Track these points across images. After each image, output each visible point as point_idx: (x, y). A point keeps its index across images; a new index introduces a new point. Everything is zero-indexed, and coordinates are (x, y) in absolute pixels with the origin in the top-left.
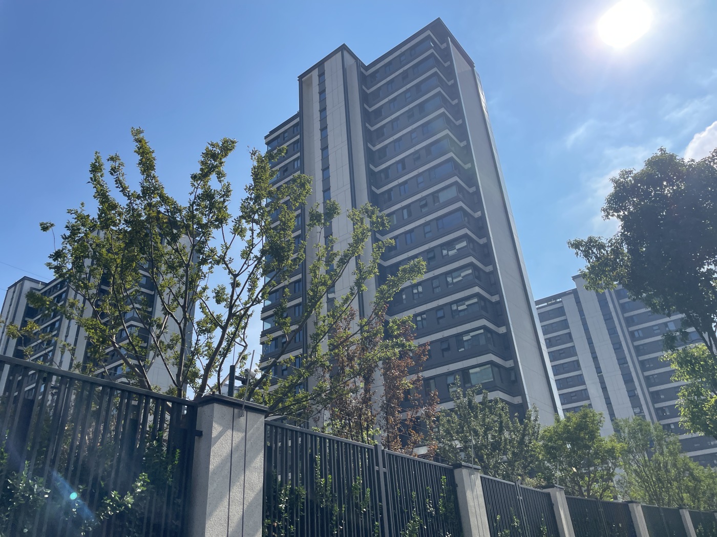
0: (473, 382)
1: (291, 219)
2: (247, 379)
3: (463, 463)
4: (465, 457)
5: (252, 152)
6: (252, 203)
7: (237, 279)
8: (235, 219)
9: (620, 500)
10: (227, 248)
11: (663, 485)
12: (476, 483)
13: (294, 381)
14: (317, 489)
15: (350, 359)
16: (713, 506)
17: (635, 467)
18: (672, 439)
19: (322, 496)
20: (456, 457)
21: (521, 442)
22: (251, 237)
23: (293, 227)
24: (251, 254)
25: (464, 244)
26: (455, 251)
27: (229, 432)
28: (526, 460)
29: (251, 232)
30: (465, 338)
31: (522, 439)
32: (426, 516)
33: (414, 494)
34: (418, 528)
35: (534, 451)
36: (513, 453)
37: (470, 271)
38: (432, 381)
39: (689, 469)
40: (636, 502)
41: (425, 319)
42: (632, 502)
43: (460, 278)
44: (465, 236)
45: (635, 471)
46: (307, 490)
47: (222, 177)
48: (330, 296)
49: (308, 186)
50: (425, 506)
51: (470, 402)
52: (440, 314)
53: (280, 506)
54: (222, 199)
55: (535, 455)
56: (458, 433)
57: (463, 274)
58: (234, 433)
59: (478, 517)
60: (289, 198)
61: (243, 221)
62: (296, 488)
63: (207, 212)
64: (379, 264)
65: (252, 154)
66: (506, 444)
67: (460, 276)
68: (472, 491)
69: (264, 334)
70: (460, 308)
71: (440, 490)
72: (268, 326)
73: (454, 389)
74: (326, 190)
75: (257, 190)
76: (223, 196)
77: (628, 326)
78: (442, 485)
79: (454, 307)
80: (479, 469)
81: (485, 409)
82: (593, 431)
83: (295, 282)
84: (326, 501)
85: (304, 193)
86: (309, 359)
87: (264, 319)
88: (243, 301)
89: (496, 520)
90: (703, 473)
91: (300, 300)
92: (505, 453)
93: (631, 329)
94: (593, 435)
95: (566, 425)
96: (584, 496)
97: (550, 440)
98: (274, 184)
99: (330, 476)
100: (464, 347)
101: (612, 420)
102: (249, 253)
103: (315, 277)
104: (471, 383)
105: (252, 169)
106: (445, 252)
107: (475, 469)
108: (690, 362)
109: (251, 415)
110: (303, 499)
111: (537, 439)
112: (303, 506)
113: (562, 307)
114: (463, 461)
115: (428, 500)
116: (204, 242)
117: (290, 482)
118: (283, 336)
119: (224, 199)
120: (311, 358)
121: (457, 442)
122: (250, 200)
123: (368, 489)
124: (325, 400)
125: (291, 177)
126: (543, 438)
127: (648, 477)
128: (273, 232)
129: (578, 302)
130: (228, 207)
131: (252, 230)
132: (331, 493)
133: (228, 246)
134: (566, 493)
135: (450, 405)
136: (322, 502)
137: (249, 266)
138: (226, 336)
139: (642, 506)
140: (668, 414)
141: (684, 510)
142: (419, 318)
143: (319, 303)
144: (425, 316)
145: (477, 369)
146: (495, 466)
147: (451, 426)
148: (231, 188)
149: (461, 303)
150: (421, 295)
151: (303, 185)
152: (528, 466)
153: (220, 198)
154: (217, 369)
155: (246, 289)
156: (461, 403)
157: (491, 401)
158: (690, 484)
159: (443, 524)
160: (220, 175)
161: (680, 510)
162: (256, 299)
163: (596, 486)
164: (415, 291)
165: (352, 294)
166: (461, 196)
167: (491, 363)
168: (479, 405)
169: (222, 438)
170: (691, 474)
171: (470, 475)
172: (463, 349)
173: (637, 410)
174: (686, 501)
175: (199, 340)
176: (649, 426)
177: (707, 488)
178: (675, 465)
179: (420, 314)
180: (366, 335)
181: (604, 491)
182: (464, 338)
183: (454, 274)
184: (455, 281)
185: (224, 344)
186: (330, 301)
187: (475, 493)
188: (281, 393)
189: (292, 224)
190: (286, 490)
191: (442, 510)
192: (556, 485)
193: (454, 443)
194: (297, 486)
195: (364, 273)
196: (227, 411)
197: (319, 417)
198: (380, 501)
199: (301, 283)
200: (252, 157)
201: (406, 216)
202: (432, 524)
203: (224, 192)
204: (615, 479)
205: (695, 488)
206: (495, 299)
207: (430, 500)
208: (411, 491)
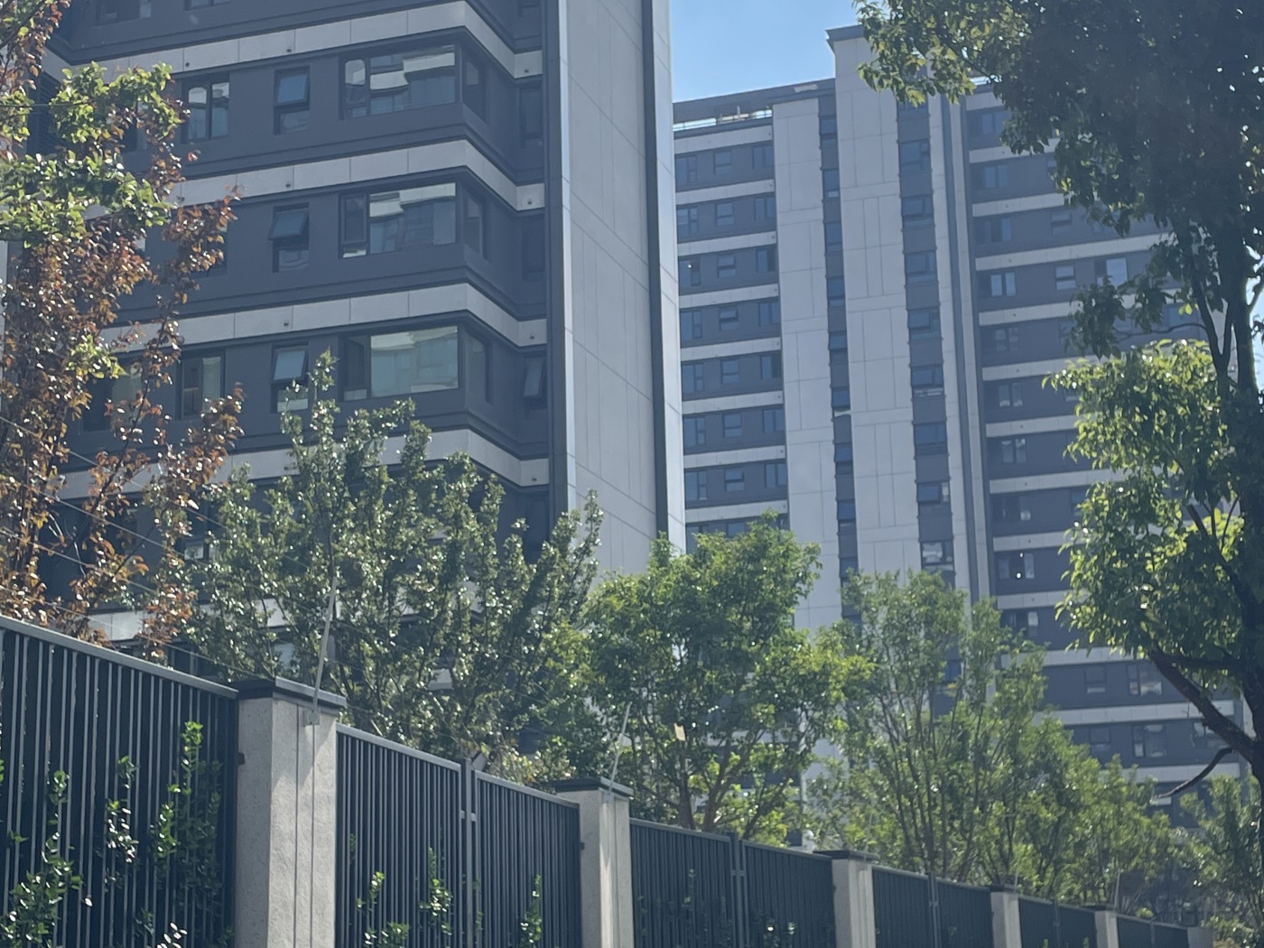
0: (380, 386)
3: (281, 681)
4: (293, 663)
9: (809, 847)
11: (960, 810)
12: (317, 757)
16: (1095, 889)
17: (881, 740)
18: (1020, 660)
20: (258, 659)
21: (516, 627)
28: (519, 690)
30: (377, 209)
31: (521, 616)
32: (97, 861)
33: (62, 781)
34: (60, 903)
35: (557, 659)
36: (480, 663)
38: (211, 362)
39: (1049, 765)
40: (858, 858)
41: (222, 103)
42: (844, 854)
45: (880, 752)
50: (100, 824)
51: (354, 459)
55: (556, 671)
56: (284, 569)
59: (303, 875)
66: (458, 626)
68: (298, 782)
70: (380, 82)
71: (172, 773)
73: (305, 402)
77: (976, 251)
78: (183, 755)
79: (355, 73)
80: (338, 707)
81: (404, 494)
82: (771, 606)
89: (366, 886)
90: (1094, 781)
92: (448, 660)
93: (984, 264)
94: (768, 618)
95: (686, 578)
96: (691, 823)
97: (621, 623)
100: (365, 245)
101: (844, 578)
104: (369, 392)
107: (321, 703)
108: (1144, 400)
111: (573, 620)
113: (768, 145)
114: (284, 674)
115: (115, 805)
121: (272, 605)
126: (594, 616)
127: (916, 778)
129: (828, 136)
134: (635, 809)
135: (273, 463)
139: (877, 874)
140: (1029, 575)
141: (1005, 896)
142: (199, 96)
144: (225, 89)
145: (403, 339)
146: (402, 703)
149: (385, 60)
152: (525, 709)
156: (317, 459)
157: (431, 465)
158: (1046, 815)
159: (161, 894)
161: (994, 895)
163: (741, 796)
167: (463, 321)
168: (386, 478)
170: (1057, 784)
171: (300, 723)
172: (362, 253)
173: (934, 553)
174: (1017, 868)
176: (958, 607)
177: (1094, 830)
178: (1011, 745)
179: (206, 78)
181: (764, 810)
182: (372, 206)
187: (305, 792)
191: (166, 841)
192: (604, 780)
193: (260, 609)
202: (119, 894)
204: (809, 775)
205: (1057, 825)
206: (524, 65)
207: (123, 805)
208: (54, 768)
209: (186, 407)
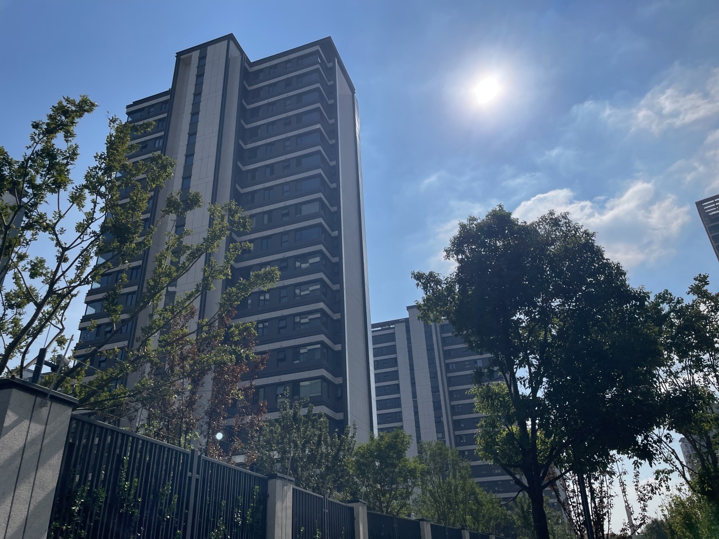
0: (302, 394)
1: (144, 200)
2: (58, 366)
3: (278, 474)
4: (280, 468)
5: (111, 119)
6: (100, 173)
7: (66, 253)
8: (76, 187)
9: (413, 518)
10: (61, 217)
11: (452, 506)
12: (288, 495)
13: (115, 375)
14: (119, 493)
15: (183, 358)
16: (489, 528)
17: (430, 487)
18: (465, 464)
19: (124, 500)
20: (271, 467)
21: (336, 457)
22: (92, 209)
23: (144, 209)
24: (88, 229)
25: (317, 259)
26: (308, 265)
27: (26, 423)
28: (337, 475)
29: (93, 204)
30: (302, 351)
31: (337, 454)
32: (231, 525)
33: (224, 503)
34: (222, 537)
35: (347, 466)
36: (327, 467)
37: (318, 287)
38: (262, 390)
39: (474, 493)
40: (426, 521)
41: (266, 327)
42: (422, 520)
43: (308, 292)
44: (320, 252)
45: (430, 491)
46: (107, 493)
47: (70, 137)
48: (171, 289)
49: (169, 170)
50: (233, 515)
51: (295, 414)
52: (282, 324)
53: (73, 508)
54: (65, 161)
55: (347, 470)
56: (278, 443)
57: (311, 289)
58: (32, 424)
59: (284, 528)
60: (144, 176)
61: (86, 191)
62: (95, 490)
63: (44, 173)
64: (231, 266)
65: (111, 121)
66: (321, 458)
67: (308, 289)
68: (283, 502)
69: (85, 319)
70: (303, 321)
71: (251, 500)
72: (91, 311)
73: (282, 400)
74: (187, 177)
75: (109, 160)
76: (67, 158)
77: (445, 358)
78: (254, 495)
79: (297, 319)
80: (292, 481)
81: (308, 423)
82: (400, 451)
83: (133, 268)
84: (127, 506)
85: (164, 175)
86: (136, 352)
87: (87, 303)
88: (68, 279)
89: (300, 531)
90: (486, 498)
91: (135, 288)
92: (319, 467)
93: (447, 361)
94: (400, 454)
95: (378, 444)
96: (383, 512)
97: (363, 456)
98: (130, 158)
99: (136, 480)
100: (299, 360)
101: (418, 442)
102: (87, 228)
103: (160, 266)
104: (300, 396)
105: (108, 136)
106: (298, 264)
107: (288, 480)
108: (491, 396)
109: (56, 407)
110: (102, 502)
111: (351, 455)
112: (100, 510)
113: (394, 334)
114: (279, 472)
115: (236, 509)
116: (35, 205)
117: (89, 484)
118: (110, 324)
119: (68, 162)
120: (138, 351)
121: (275, 453)
122: (99, 170)
123: (177, 496)
124: (145, 399)
125: (151, 155)
126: (356, 454)
127: (440, 498)
128: (120, 210)
129: (408, 331)
130: (71, 171)
131: (95, 203)
132: (135, 497)
133: (62, 214)
134: (368, 508)
135: (275, 415)
136: (122, 507)
137: (83, 241)
138: (40, 315)
139: (431, 525)
140: (465, 441)
141: (466, 531)
142: (261, 326)
143: (158, 295)
144: (267, 324)
145: (307, 383)
146: (307, 479)
147: (273, 436)
148: (79, 151)
149: (304, 316)
150: (266, 303)
151: (164, 167)
152: (338, 480)
153: (63, 159)
154: (23, 350)
155: (74, 267)
156: (286, 414)
157: (315, 415)
158: (474, 507)
159: (247, 534)
160: (68, 135)
161: (462, 531)
162: (85, 279)
163: (395, 503)
164: (262, 298)
165: (197, 291)
166: (322, 213)
167: (322, 378)
168: (303, 418)
169: (16, 428)
170: (476, 498)
171: (283, 486)
172: (298, 362)
173: (440, 435)
174: (468, 523)
175: (7, 315)
176: (448, 450)
177: (487, 512)
178: (463, 489)
179: (263, 321)
180: (204, 335)
181: (401, 508)
182: (301, 350)
183: (302, 287)
184: (302, 293)
185: (36, 323)
186: (171, 295)
187: (284, 505)
188: (96, 386)
189: (144, 205)
190: (83, 491)
191: (249, 520)
192: (360, 500)
193: (272, 454)
194: (96, 487)
195: (214, 271)
196: (26, 399)
197: (135, 416)
198: (187, 508)
199: (140, 270)
200: (110, 124)
201: (266, 221)
202: (237, 534)
203: (69, 153)
204: (412, 497)
205: (477, 510)
206: (336, 316)
207: (239, 510)
208: (222, 500)
209: (255, 401)
